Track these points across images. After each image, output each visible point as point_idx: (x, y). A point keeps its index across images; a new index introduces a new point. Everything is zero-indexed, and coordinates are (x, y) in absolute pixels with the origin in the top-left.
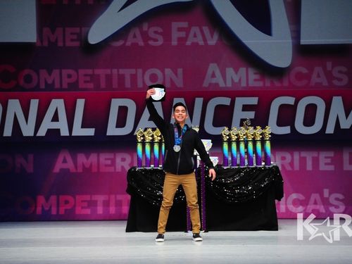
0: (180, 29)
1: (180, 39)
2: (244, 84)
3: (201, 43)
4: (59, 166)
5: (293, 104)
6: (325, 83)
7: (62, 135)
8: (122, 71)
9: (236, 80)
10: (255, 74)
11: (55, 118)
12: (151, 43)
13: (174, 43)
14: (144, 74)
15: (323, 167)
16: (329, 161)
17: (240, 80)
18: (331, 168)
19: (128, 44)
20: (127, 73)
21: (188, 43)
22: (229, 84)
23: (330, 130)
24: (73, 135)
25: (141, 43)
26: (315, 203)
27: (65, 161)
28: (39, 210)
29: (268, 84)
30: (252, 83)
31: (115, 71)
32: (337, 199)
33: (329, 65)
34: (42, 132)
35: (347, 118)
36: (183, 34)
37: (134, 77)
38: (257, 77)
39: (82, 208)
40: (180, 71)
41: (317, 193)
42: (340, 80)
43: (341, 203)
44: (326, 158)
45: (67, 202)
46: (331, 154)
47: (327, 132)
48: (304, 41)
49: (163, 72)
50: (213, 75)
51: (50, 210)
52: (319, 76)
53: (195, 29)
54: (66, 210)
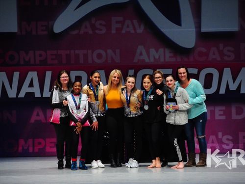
0: (117, 22)
1: (117, 29)
2: (162, 60)
3: (132, 31)
4: (34, 118)
5: (196, 73)
6: (219, 59)
7: (36, 96)
8: (77, 52)
9: (157, 57)
10: (170, 52)
11: (31, 85)
12: (97, 32)
13: (114, 32)
14: (92, 53)
15: (217, 117)
16: (222, 113)
17: (160, 57)
18: (223, 118)
19: (82, 32)
20: (81, 53)
21: (124, 32)
22: (152, 60)
23: (222, 91)
24: (44, 96)
25: (91, 32)
26: (213, 142)
27: (38, 115)
28: (20, 149)
29: (179, 60)
30: (168, 59)
31: (72, 51)
32: (228, 139)
33: (221, 46)
34: (22, 95)
35: (234, 83)
36: (119, 26)
37: (86, 56)
38: (172, 55)
39: (51, 147)
40: (118, 51)
41: (213, 135)
42: (229, 56)
43: (231, 142)
44: (220, 110)
45: (40, 143)
46: (223, 108)
47: (220, 93)
48: (203, 30)
49: (106, 52)
50: (141, 54)
51: (28, 149)
52: (214, 54)
53: (128, 22)
54: (39, 149)
